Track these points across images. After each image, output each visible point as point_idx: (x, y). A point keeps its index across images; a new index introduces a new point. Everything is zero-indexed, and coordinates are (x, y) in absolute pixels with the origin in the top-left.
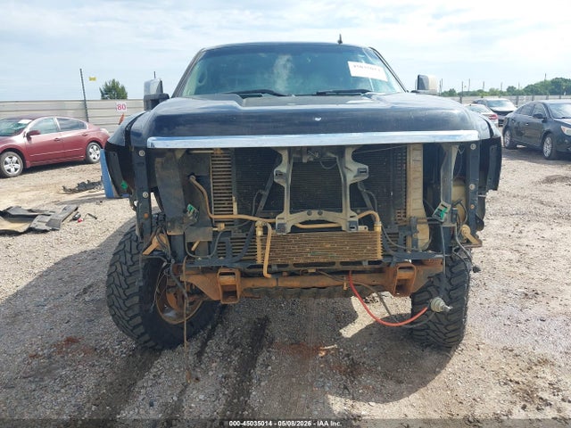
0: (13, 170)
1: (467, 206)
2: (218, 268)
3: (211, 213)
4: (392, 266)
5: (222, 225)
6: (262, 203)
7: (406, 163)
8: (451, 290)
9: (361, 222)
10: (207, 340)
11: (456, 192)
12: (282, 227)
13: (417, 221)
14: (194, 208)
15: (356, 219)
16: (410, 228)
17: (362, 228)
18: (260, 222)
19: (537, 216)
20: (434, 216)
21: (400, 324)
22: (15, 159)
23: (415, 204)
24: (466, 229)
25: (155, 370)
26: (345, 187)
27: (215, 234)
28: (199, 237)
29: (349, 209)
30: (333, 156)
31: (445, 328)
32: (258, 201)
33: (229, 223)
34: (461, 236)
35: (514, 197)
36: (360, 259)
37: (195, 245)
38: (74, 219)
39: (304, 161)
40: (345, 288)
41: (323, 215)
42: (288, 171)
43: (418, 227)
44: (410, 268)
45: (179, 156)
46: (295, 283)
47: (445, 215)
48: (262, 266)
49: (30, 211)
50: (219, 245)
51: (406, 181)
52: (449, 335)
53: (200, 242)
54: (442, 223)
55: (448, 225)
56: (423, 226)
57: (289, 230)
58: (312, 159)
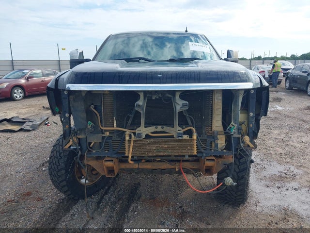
0: (18, 96)
1: (248, 125)
2: (105, 157)
3: (102, 126)
4: (202, 158)
5: (108, 133)
6: (130, 122)
7: (212, 100)
8: (238, 172)
9: (185, 133)
10: (104, 195)
11: (241, 117)
12: (140, 135)
13: (218, 133)
14: (92, 123)
15: (182, 132)
16: (214, 137)
17: (185, 137)
18: (128, 132)
19: (300, 129)
20: (227, 131)
21: (208, 192)
22: (20, 91)
23: (217, 124)
24: (247, 139)
25: (73, 211)
26: (176, 114)
27: (103, 138)
28: (95, 139)
29: (178, 125)
30: (170, 96)
31: (236, 193)
32: (128, 120)
33: (111, 132)
34: (243, 142)
35: (288, 117)
36: (184, 154)
37: (92, 144)
38: (46, 124)
39: (153, 98)
40: (177, 170)
41: (164, 129)
42: (144, 104)
43: (218, 137)
44: (213, 160)
45: (84, 94)
46: (149, 166)
47: (234, 130)
48: (128, 157)
49: (23, 119)
50: (106, 144)
51: (212, 110)
52: (238, 197)
53: (95, 142)
54: (232, 135)
55: (236, 136)
56: (221, 136)
57: (144, 136)
58: (158, 98)
